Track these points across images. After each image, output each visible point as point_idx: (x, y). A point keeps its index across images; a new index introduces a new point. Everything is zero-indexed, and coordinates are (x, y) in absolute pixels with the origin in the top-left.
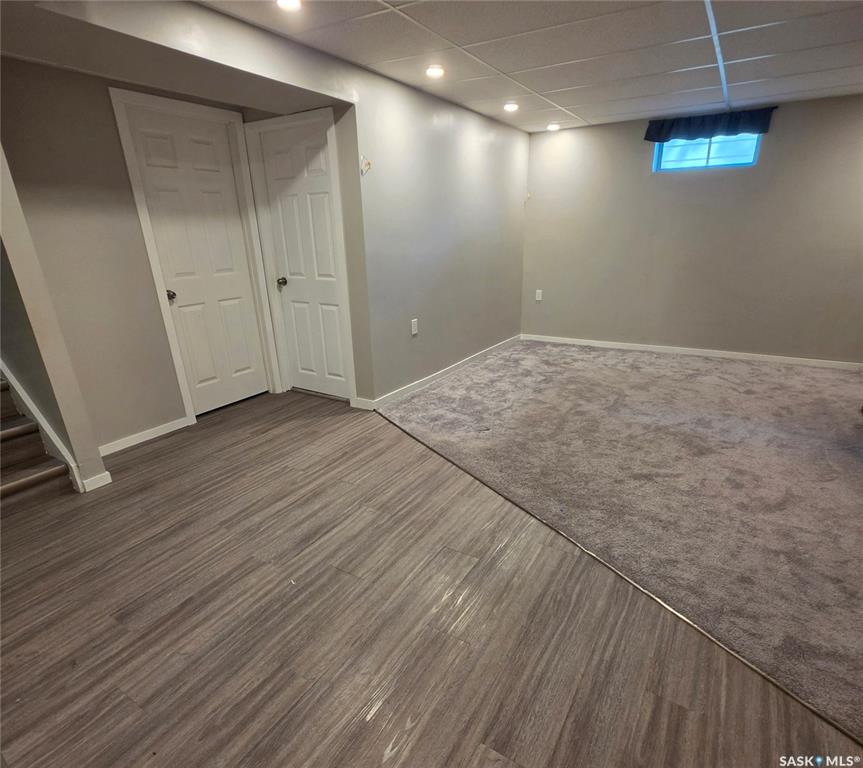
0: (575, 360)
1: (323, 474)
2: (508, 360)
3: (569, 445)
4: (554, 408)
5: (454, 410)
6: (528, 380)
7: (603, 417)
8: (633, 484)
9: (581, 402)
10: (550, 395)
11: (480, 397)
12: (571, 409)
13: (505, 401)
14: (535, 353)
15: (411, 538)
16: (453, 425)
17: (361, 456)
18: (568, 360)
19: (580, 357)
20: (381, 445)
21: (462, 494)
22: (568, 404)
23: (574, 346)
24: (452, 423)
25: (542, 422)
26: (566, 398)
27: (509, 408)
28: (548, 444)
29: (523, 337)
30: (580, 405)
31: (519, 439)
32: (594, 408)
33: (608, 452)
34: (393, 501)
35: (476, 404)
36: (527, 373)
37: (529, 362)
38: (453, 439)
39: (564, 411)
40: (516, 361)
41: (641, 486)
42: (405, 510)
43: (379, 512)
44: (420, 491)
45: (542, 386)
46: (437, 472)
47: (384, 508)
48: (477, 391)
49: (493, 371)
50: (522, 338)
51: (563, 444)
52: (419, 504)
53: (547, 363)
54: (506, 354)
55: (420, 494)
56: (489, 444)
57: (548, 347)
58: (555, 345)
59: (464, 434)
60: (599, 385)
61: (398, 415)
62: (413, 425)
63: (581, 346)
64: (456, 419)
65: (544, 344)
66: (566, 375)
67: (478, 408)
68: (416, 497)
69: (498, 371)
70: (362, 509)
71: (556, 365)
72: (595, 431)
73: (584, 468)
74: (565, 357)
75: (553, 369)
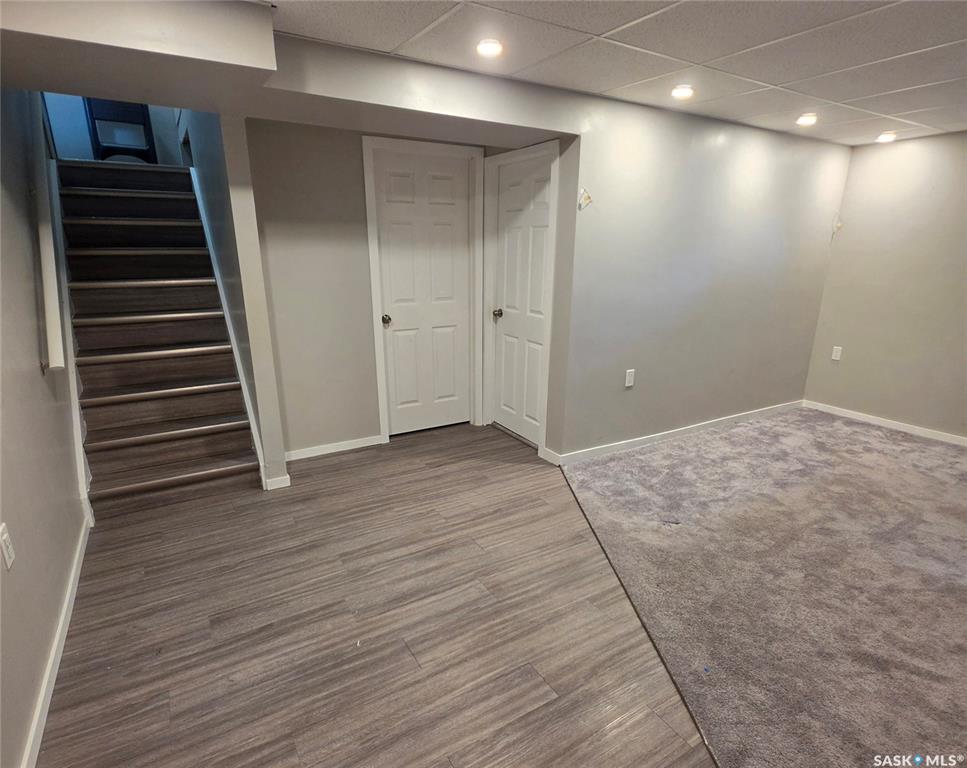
0: (868, 450)
1: (462, 529)
2: (763, 433)
3: (778, 574)
4: (790, 515)
5: (651, 487)
6: (777, 467)
7: (861, 546)
8: (848, 666)
9: (838, 515)
10: (796, 496)
11: (694, 477)
12: (816, 522)
13: (725, 490)
14: (812, 429)
15: (501, 637)
16: (636, 505)
17: (512, 518)
18: (857, 448)
19: (879, 446)
20: (542, 510)
21: (593, 600)
22: (815, 514)
23: (879, 428)
24: (636, 503)
25: (758, 530)
26: (818, 505)
27: (725, 500)
28: (750, 565)
29: (805, 403)
30: (833, 519)
31: (711, 547)
32: (852, 529)
33: (837, 603)
34: (510, 584)
35: (682, 485)
36: (783, 456)
37: (796, 440)
38: (626, 523)
39: (802, 521)
40: (776, 437)
41: (859, 675)
42: (517, 599)
43: (488, 592)
44: (545, 581)
45: (793, 478)
46: (581, 561)
47: (496, 588)
48: (695, 468)
49: (734, 444)
50: (804, 405)
51: (771, 571)
52: (537, 597)
53: (821, 447)
54: (768, 424)
55: (543, 585)
56: (665, 543)
57: (838, 424)
58: (849, 422)
59: (643, 521)
60: (884, 495)
61: (581, 478)
62: (590, 494)
63: (891, 431)
64: (646, 499)
65: (832, 418)
66: (839, 470)
67: (684, 490)
68: (539, 587)
69: (741, 445)
70: (472, 583)
71: (833, 452)
72: (832, 565)
73: (780, 617)
74: (854, 442)
75: (825, 456)
